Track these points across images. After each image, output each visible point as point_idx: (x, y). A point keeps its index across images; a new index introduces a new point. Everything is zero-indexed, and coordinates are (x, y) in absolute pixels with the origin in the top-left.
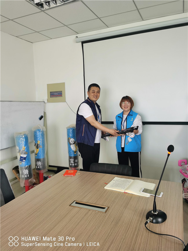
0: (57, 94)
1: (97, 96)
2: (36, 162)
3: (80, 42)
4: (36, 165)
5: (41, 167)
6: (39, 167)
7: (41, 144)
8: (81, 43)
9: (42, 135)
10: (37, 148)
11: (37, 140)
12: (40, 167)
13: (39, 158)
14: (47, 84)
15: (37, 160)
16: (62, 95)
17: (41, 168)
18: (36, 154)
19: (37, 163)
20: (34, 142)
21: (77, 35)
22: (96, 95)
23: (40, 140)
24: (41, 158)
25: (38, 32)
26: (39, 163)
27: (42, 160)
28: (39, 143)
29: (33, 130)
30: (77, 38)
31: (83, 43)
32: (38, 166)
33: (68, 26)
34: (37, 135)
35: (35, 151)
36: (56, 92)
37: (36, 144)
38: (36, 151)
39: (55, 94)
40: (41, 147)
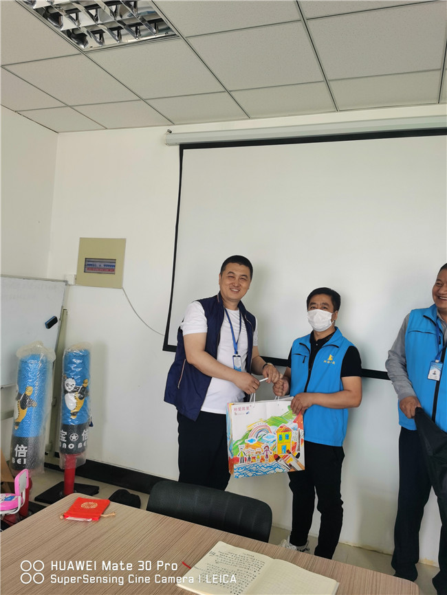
0: (102, 265)
1: (238, 287)
2: (14, 446)
3: (176, 144)
4: (13, 453)
5: (25, 460)
6: (19, 461)
7: (35, 398)
8: (178, 147)
9: (40, 371)
10: (23, 406)
11: (25, 385)
12: (22, 461)
13: (24, 436)
14: (81, 238)
15: (18, 440)
16: (114, 270)
17: (25, 463)
18: (17, 424)
19: (16, 449)
20: (17, 388)
21: (171, 128)
22: (236, 285)
23: (34, 386)
24: (31, 434)
25: (70, 107)
26: (22, 450)
27: (31, 441)
28: (28, 393)
29: (20, 355)
30: (170, 135)
31: (183, 147)
32: (18, 458)
33: (147, 101)
34: (27, 371)
35: (16, 415)
36: (101, 260)
37: (20, 395)
38: (20, 414)
39: (98, 264)
40: (35, 404)
